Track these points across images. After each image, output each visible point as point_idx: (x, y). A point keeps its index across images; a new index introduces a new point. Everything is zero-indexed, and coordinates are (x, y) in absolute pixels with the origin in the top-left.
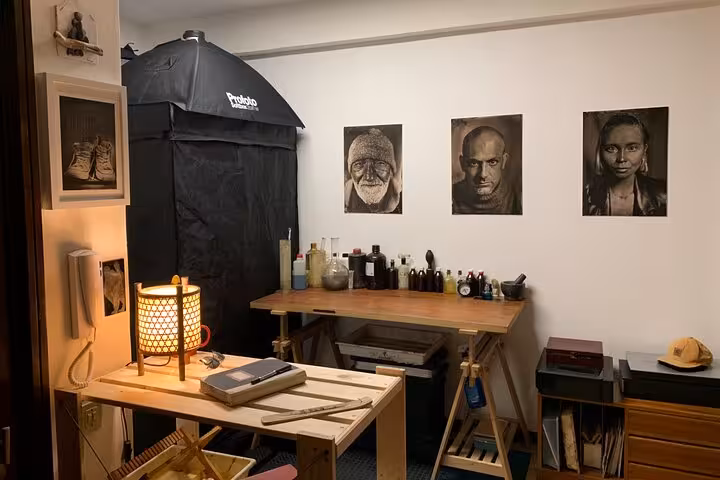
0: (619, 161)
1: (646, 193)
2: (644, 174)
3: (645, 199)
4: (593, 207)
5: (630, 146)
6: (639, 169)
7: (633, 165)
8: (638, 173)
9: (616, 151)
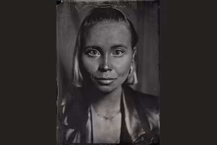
0: (102, 69)
1: (135, 112)
2: (132, 87)
3: (135, 121)
4: (70, 131)
5: (116, 49)
6: (127, 80)
7: (120, 75)
8: (126, 86)
9: (98, 55)
